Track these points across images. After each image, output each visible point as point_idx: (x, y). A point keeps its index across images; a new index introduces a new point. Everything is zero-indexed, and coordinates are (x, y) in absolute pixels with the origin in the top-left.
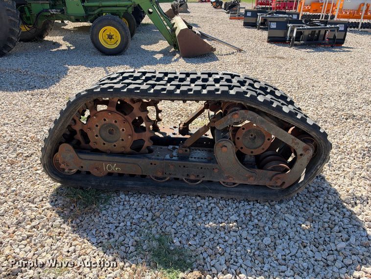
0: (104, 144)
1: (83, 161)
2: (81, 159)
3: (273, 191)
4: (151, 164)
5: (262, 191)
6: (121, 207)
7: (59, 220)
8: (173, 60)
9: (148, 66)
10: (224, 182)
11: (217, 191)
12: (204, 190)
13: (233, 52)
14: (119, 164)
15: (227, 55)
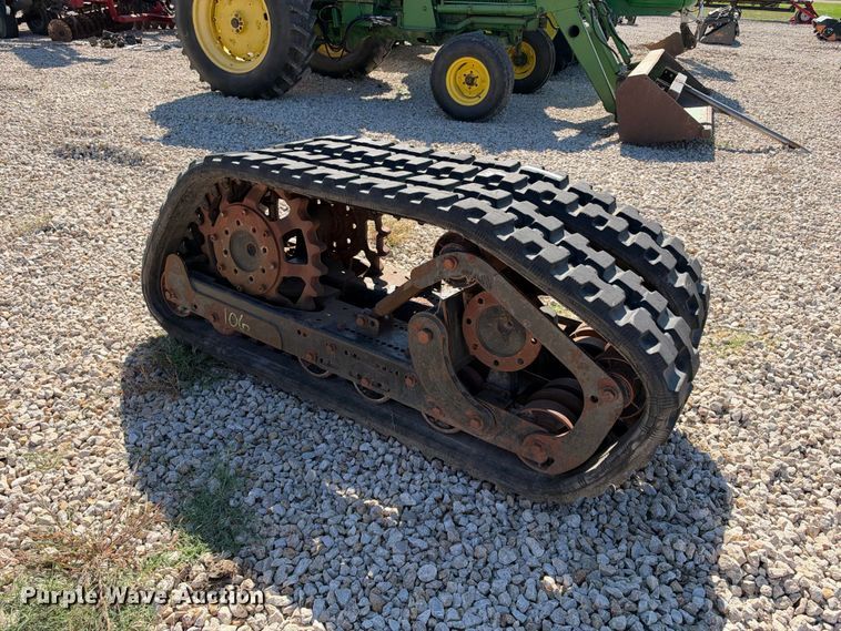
0: (236, 271)
1: (198, 296)
2: (195, 290)
3: (530, 473)
4: (299, 332)
5: (505, 463)
6: (226, 401)
7: (117, 386)
8: (594, 145)
9: (523, 151)
10: (429, 417)
11: (407, 430)
12: (384, 418)
13: (771, 148)
14: (247, 317)
15: (749, 152)
